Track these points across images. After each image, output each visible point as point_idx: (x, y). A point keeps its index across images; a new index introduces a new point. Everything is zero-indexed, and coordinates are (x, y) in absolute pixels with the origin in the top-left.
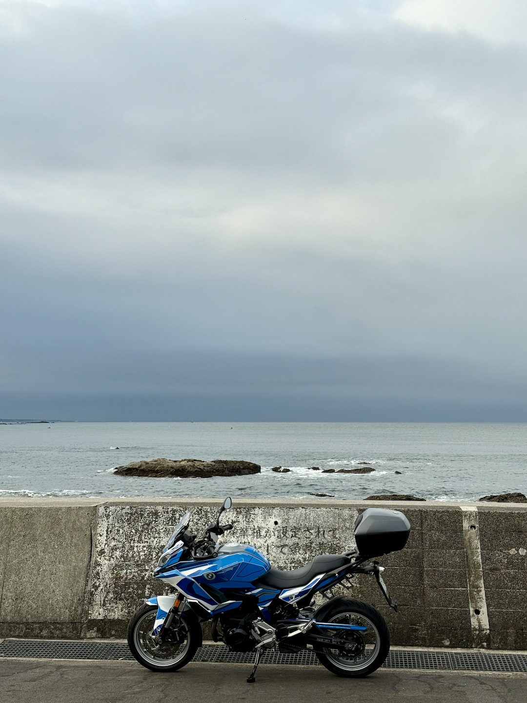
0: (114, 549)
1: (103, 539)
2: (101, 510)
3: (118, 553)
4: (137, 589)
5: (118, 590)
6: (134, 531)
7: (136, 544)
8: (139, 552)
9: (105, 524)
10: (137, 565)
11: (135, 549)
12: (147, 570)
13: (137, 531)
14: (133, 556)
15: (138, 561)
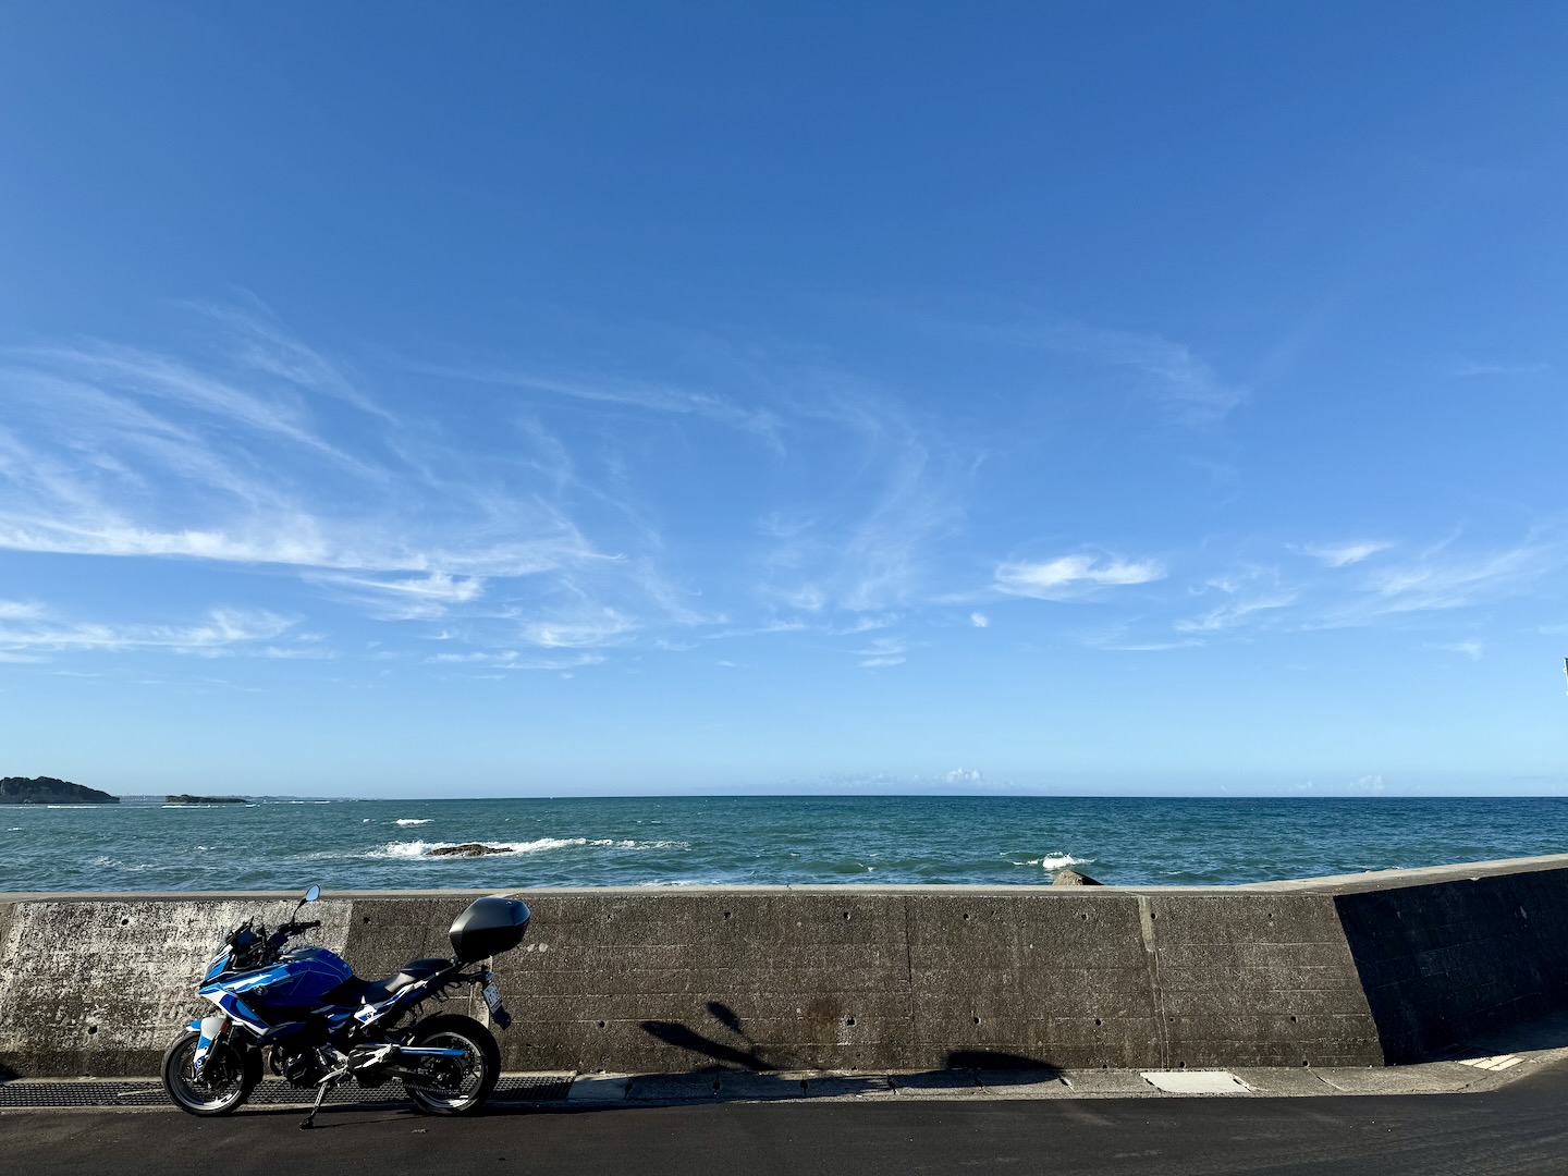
0: (26, 959)
1: (14, 947)
2: (20, 907)
3: (30, 965)
4: (46, 1012)
5: (21, 1013)
6: (57, 935)
7: (56, 953)
8: (58, 963)
9: (21, 926)
10: (53, 980)
11: (54, 960)
12: (63, 986)
13: (62, 934)
14: (49, 969)
15: (54, 974)
